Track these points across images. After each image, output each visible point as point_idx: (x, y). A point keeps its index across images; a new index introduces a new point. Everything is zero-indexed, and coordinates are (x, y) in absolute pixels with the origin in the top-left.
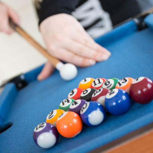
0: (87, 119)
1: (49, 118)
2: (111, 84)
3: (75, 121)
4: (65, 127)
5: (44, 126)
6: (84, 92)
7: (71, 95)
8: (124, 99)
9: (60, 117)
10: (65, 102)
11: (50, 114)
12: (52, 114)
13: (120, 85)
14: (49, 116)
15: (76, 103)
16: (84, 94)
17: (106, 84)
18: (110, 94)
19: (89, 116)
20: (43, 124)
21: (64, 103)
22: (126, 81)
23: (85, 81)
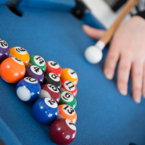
0: (21, 85)
1: (16, 49)
2: (67, 100)
3: (16, 74)
4: (8, 67)
5: (4, 46)
6: (54, 75)
7: (51, 63)
8: (49, 116)
9: (16, 59)
10: (40, 60)
11: (21, 48)
12: (21, 51)
13: (65, 108)
14: (18, 49)
15: (37, 70)
16: (52, 76)
17: (66, 94)
18: (49, 101)
19: (25, 87)
20: (6, 45)
21: (38, 59)
22: (71, 113)
23: (72, 73)
